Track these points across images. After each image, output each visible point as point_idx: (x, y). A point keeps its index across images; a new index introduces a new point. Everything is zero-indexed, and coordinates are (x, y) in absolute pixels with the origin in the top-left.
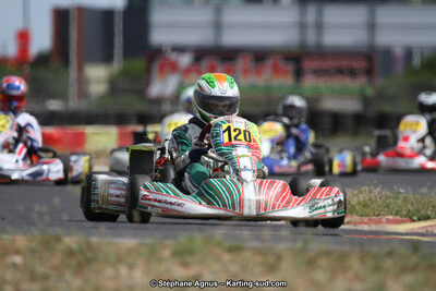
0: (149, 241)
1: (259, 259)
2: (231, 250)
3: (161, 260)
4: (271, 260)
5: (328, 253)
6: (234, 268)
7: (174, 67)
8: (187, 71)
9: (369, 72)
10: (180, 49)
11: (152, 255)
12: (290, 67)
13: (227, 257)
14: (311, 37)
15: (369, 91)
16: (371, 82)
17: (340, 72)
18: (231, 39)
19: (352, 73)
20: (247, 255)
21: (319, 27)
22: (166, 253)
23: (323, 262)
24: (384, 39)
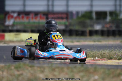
0: (8, 64)
1: (39, 69)
2: (31, 67)
3: (11, 69)
4: (42, 69)
5: (58, 68)
6: (32, 72)
7: (12, 17)
8: (16, 18)
9: (67, 18)
10: (14, 12)
11: (9, 68)
12: (45, 17)
13: (30, 69)
14: (51, 8)
15: (67, 23)
16: (67, 21)
17: (58, 18)
18: (28, 9)
19: (62, 18)
20: (36, 68)
21: (53, 5)
22: (13, 68)
23: (57, 70)
24: (71, 9)
